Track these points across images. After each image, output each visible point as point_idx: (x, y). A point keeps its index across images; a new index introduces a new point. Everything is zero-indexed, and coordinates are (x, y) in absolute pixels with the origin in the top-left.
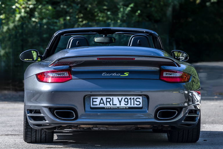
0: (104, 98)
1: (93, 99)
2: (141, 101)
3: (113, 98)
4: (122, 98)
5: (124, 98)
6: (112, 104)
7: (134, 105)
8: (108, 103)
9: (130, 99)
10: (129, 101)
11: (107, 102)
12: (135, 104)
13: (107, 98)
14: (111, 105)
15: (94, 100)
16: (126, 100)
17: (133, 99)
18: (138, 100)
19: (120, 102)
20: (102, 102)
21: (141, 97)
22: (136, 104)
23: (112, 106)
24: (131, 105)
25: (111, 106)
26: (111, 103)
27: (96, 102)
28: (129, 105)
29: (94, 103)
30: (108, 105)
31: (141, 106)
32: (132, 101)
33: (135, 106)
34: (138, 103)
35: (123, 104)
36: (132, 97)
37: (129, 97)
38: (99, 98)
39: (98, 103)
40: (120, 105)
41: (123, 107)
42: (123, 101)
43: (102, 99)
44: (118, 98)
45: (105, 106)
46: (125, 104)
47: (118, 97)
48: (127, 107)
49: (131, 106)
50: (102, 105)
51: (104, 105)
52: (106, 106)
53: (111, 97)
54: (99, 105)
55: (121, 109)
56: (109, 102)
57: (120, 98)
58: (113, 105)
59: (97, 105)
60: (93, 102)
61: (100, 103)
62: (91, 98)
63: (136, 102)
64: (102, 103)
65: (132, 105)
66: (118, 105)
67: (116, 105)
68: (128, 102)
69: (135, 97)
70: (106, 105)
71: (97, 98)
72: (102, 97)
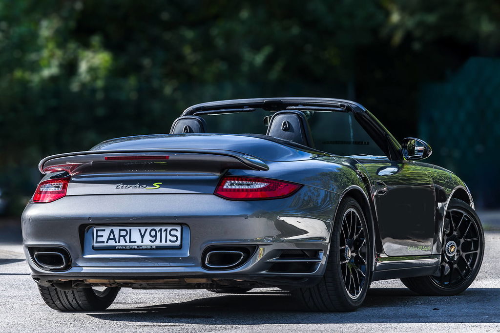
0: (116, 230)
1: (97, 231)
2: (178, 234)
3: (130, 230)
4: (146, 230)
5: (149, 229)
6: (128, 241)
7: (166, 242)
8: (122, 239)
9: (161, 230)
10: (159, 234)
11: (120, 236)
12: (168, 241)
13: (120, 230)
14: (126, 242)
15: (100, 233)
16: (153, 233)
17: (166, 230)
18: (173, 233)
19: (143, 237)
20: (112, 237)
21: (179, 228)
22: (170, 240)
23: (128, 244)
24: (161, 242)
25: (126, 244)
26: (127, 238)
27: (102, 236)
28: (157, 243)
29: (99, 239)
30: (122, 243)
31: (178, 243)
32: (164, 234)
33: (169, 243)
34: (174, 239)
35: (147, 241)
36: (164, 228)
37: (158, 228)
38: (108, 230)
39: (105, 239)
40: (142, 242)
41: (147, 246)
42: (147, 236)
43: (112, 231)
44: (140, 230)
45: (116, 244)
46: (150, 241)
47: (139, 228)
48: (154, 245)
49: (161, 244)
50: (111, 243)
51: (116, 242)
52: (118, 244)
53: (128, 229)
54: (107, 242)
55: (142, 249)
56: (124, 237)
57: (143, 229)
58: (130, 242)
59: (103, 242)
60: (97, 236)
61: (109, 239)
62: (95, 229)
63: (169, 237)
64: (112, 239)
65: (163, 243)
66: (139, 243)
67: (135, 242)
68: (155, 236)
69: (169, 228)
70: (119, 242)
71: (104, 230)
72: (112, 228)
